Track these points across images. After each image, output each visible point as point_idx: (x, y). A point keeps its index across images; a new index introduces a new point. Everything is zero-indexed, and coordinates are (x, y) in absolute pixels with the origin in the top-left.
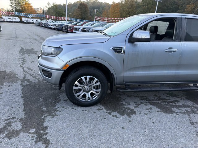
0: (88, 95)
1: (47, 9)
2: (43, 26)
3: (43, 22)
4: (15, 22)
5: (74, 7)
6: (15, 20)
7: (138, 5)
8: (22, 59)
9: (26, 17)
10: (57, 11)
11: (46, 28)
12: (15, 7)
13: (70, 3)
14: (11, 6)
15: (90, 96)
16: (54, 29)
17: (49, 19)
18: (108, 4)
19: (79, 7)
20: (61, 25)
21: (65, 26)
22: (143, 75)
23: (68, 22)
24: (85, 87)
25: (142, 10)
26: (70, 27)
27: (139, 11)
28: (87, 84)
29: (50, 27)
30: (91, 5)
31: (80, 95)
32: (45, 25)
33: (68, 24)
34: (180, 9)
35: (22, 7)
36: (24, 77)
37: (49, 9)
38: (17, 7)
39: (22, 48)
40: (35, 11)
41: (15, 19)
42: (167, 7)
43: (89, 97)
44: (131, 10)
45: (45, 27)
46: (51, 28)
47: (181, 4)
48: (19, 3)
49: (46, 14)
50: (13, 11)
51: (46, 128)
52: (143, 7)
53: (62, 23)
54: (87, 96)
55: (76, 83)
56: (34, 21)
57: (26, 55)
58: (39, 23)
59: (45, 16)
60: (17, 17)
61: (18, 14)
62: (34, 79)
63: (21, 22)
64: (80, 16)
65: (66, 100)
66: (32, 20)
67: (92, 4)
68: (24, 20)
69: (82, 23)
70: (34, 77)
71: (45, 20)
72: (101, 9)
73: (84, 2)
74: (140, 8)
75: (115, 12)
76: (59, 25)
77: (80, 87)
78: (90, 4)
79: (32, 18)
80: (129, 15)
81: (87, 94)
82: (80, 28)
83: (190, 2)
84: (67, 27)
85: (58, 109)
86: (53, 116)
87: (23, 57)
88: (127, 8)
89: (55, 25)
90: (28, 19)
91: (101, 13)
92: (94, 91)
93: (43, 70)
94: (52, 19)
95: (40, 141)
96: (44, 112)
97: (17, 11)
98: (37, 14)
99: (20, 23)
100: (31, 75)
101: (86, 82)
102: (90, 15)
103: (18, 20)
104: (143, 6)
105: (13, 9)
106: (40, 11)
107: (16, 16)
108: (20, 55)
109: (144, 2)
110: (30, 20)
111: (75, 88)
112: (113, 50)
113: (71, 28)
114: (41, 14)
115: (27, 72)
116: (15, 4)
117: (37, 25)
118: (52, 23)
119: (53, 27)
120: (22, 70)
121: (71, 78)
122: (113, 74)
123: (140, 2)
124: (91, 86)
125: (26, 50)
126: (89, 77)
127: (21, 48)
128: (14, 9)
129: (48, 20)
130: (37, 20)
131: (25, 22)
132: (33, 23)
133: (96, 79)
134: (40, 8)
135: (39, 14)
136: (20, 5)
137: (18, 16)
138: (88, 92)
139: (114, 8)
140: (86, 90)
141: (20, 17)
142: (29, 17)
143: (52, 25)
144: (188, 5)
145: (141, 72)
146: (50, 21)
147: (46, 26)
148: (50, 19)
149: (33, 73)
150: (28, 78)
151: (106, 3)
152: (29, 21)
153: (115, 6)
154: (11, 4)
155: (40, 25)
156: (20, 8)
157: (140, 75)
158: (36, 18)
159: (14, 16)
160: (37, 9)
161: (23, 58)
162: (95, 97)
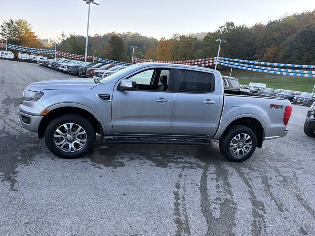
0: (72, 145)
1: (60, 42)
2: (50, 68)
3: (51, 61)
4: (5, 59)
5: (103, 41)
6: (6, 56)
7: (199, 44)
8: (5, 110)
9: (25, 52)
10: (76, 46)
11: (55, 70)
12: (8, 35)
13: (97, 35)
14: (2, 34)
15: (73, 146)
16: (66, 72)
17: (61, 57)
18: (156, 39)
19: (110, 42)
20: (77, 67)
21: (82, 69)
22: (134, 125)
23: (88, 63)
24: (68, 135)
25: (204, 52)
26: (89, 71)
27: (200, 53)
28: (70, 132)
29: (60, 69)
30: (130, 40)
31: (61, 145)
32: (53, 66)
33: (88, 66)
34: (258, 53)
35: (19, 37)
36: (3, 130)
37: (64, 42)
38: (12, 36)
39: (8, 96)
40: (41, 44)
41: (6, 54)
42: (240, 49)
43: (72, 148)
44: (187, 50)
45: (52, 69)
46: (62, 71)
47: (259, 45)
48: (16, 31)
49: (57, 50)
50: (4, 42)
51: (17, 172)
52: (205, 48)
53: (79, 65)
54: (70, 147)
55: (57, 130)
56: (38, 58)
57: (12, 105)
58: (45, 63)
59: (56, 52)
60: (10, 52)
61: (13, 47)
62: (16, 131)
63: (16, 59)
64: (111, 56)
65: (48, 153)
66: (35, 58)
67: (132, 39)
68: (21, 56)
69: (108, 65)
70: (17, 130)
71: (55, 58)
72: (145, 47)
73: (119, 34)
74: (201, 49)
75: (165, 52)
76: (73, 67)
77: (62, 135)
78: (128, 38)
79: (35, 54)
80: (184, 58)
81: (70, 144)
82: (103, 73)
83: (271, 45)
84: (86, 71)
85: (36, 159)
86: (28, 164)
87: (7, 107)
88: (182, 48)
89: (68, 67)
90: (28, 55)
91: (144, 52)
92: (78, 141)
93: (23, 116)
94: (66, 58)
95: (7, 180)
96: (19, 161)
97: (11, 42)
98: (44, 48)
99: (13, 61)
100: (13, 128)
101: (69, 130)
102: (128, 54)
103: (11, 55)
104: (206, 46)
105: (5, 39)
106: (49, 44)
107: (9, 50)
108: (3, 105)
109: (207, 41)
110: (31, 57)
111: (55, 136)
112: (100, 97)
113: (91, 73)
114: (50, 48)
115: (9, 125)
116: (8, 32)
117: (41, 65)
118: (64, 64)
119: (65, 70)
120: (3, 122)
121: (51, 125)
122: (100, 122)
123: (201, 40)
124: (75, 135)
125: (14, 99)
126: (73, 124)
127: (6, 97)
128: (7, 39)
129: (59, 59)
130: (42, 57)
131: (23, 59)
132: (35, 62)
133: (80, 128)
134: (50, 39)
135: (48, 48)
136: (17, 34)
137: (12, 50)
138: (71, 141)
139: (162, 46)
140: (69, 139)
141: (16, 52)
142: (29, 53)
143: (63, 67)
144: (269, 48)
145: (133, 122)
146: (63, 59)
147: (55, 68)
148: (63, 57)
149: (16, 126)
150: (9, 131)
151: (153, 39)
152: (29, 58)
153: (164, 43)
154: (1, 32)
155: (45, 65)
156: (16, 38)
157: (131, 125)
158: (41, 54)
159: (5, 50)
160: (45, 40)
161: (7, 109)
162: (80, 148)
